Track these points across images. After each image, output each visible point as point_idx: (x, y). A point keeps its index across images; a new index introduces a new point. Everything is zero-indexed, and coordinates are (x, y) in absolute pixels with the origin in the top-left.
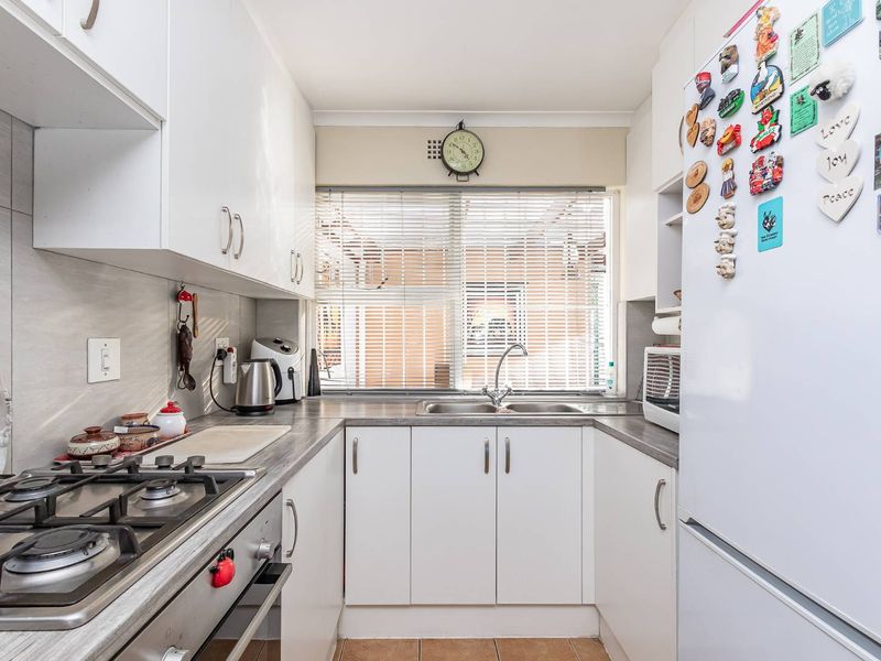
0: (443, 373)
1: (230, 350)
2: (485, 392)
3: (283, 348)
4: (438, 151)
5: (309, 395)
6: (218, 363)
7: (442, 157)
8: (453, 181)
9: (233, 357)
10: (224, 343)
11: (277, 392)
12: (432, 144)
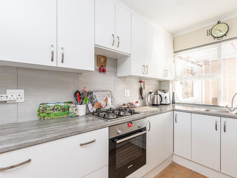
0: (215, 100)
1: (152, 92)
2: (227, 107)
3: (164, 92)
4: (210, 33)
5: (172, 103)
6: (150, 95)
7: (211, 34)
8: (216, 40)
9: (153, 94)
10: (151, 91)
11: (161, 102)
12: (209, 31)
